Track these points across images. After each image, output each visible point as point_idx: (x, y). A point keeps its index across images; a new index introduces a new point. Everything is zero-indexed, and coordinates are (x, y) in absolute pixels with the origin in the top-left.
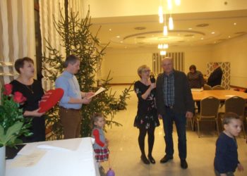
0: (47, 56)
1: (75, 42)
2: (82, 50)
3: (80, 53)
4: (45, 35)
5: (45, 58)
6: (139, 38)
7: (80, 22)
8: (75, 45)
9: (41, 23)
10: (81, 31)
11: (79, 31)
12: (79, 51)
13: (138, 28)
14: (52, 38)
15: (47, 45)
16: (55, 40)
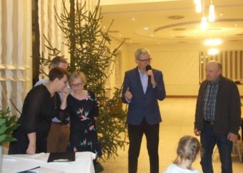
0: (46, 57)
1: (81, 39)
2: (90, 50)
3: (86, 53)
4: (43, 30)
5: (43, 59)
6: (177, 29)
7: (87, 15)
8: (81, 44)
9: (40, 15)
10: (90, 25)
11: (86, 26)
12: (85, 51)
13: (173, 17)
14: (53, 34)
15: (47, 44)
16: (56, 35)
